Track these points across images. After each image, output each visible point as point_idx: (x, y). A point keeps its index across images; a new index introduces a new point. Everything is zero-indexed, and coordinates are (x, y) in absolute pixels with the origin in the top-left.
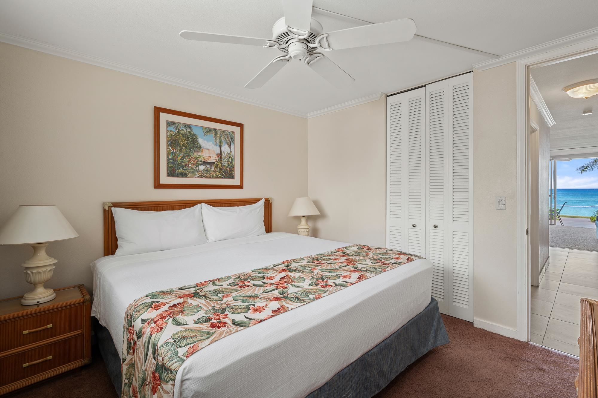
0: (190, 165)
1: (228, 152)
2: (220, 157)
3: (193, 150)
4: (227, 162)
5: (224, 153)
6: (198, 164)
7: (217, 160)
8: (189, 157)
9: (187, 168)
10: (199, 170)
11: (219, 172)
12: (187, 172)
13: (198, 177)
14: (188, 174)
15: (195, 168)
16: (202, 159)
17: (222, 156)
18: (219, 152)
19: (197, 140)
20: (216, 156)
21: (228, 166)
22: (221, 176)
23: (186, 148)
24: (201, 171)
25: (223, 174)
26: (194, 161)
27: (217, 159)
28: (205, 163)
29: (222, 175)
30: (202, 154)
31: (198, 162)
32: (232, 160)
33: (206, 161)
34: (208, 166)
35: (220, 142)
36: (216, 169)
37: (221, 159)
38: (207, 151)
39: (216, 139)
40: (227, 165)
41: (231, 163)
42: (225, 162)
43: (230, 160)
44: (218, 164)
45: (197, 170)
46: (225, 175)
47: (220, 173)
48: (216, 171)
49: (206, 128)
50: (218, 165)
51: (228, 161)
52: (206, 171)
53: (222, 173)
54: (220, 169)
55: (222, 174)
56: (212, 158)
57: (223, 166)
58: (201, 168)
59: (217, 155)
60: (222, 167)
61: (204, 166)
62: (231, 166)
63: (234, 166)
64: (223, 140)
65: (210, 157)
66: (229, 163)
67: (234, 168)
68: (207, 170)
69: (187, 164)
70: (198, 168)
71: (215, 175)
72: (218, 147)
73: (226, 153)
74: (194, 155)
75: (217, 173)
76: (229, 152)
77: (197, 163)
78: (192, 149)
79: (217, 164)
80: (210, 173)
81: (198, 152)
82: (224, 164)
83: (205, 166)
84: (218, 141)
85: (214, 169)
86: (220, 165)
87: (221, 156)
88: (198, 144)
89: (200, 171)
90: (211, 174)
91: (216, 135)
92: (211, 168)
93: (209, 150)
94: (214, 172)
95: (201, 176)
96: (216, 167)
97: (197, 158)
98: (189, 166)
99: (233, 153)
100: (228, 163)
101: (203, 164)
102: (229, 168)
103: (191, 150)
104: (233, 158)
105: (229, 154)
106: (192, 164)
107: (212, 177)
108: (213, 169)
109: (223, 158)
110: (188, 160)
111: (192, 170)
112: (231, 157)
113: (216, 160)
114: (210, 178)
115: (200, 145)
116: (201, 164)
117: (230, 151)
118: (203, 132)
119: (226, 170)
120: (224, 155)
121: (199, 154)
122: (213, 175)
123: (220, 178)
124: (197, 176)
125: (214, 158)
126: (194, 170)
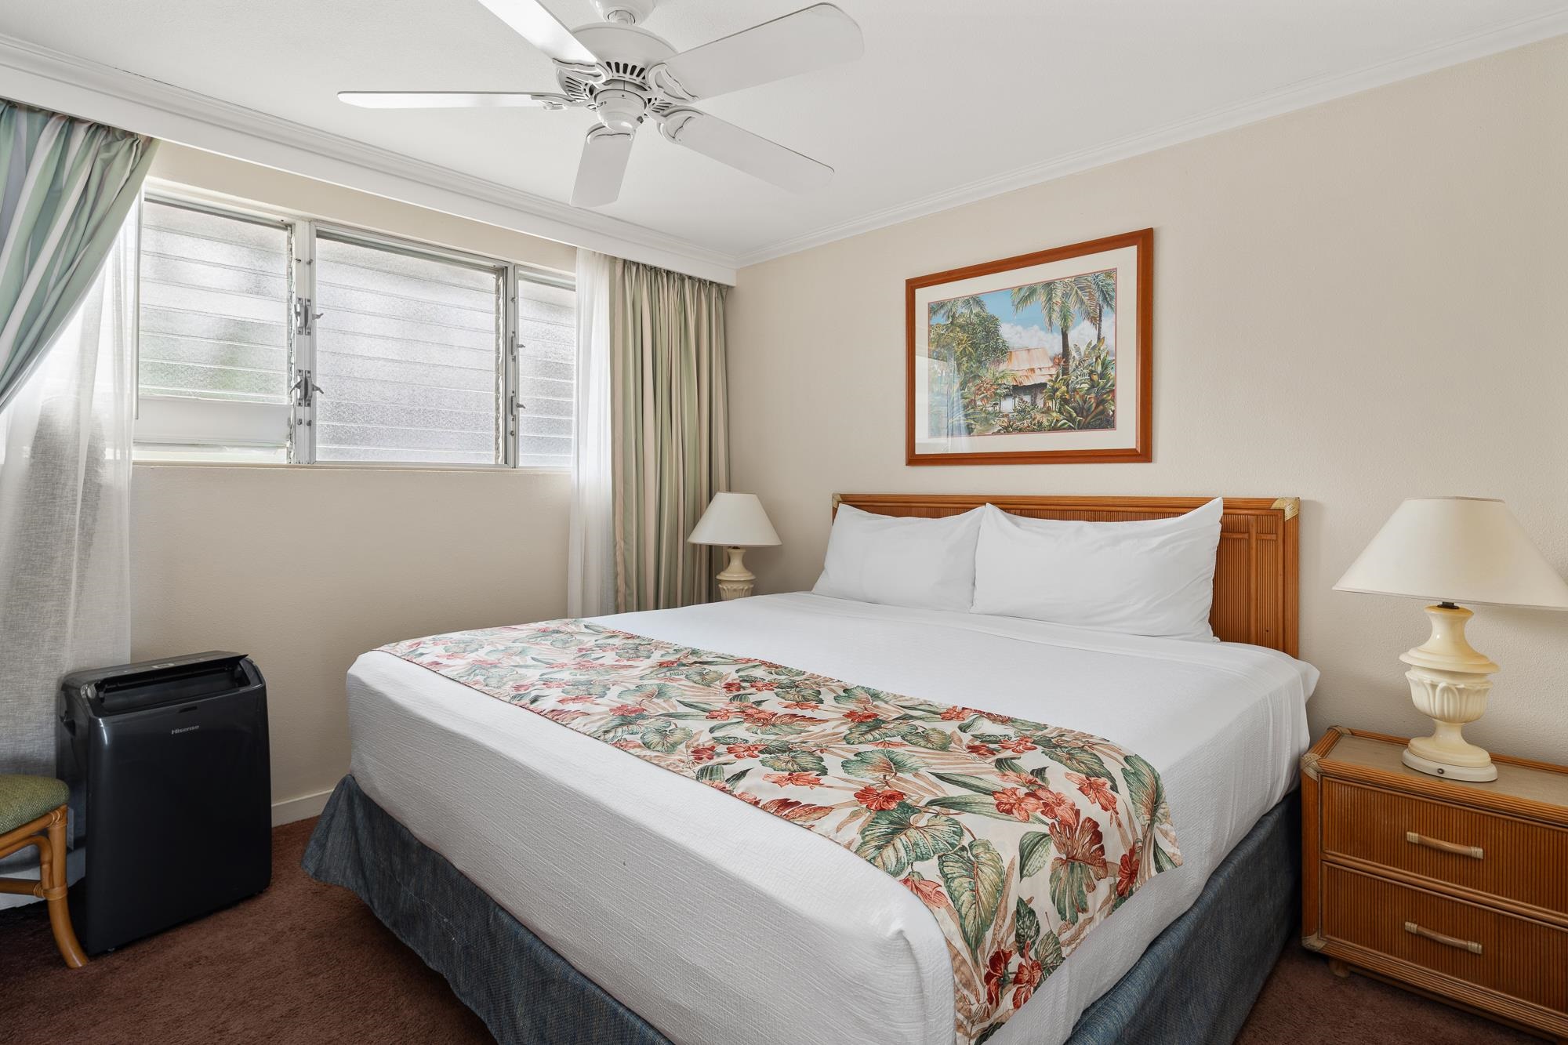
0: (979, 403)
1: (1090, 343)
2: (1062, 363)
3: (986, 360)
4: (1087, 377)
5: (1078, 350)
6: (1000, 396)
7: (1055, 376)
8: (978, 381)
9: (972, 411)
10: (1000, 412)
11: (1060, 412)
12: (973, 422)
13: (999, 430)
14: (973, 426)
15: (990, 409)
16: (1010, 379)
17: (1071, 361)
18: (1059, 349)
19: (996, 332)
20: (1051, 364)
21: (1093, 386)
22: (1065, 424)
23: (970, 359)
24: (1007, 415)
25: (1075, 415)
26: (989, 390)
27: (1053, 371)
28: (1017, 390)
29: (1070, 419)
30: (1010, 367)
31: (998, 391)
32: (1105, 366)
33: (1021, 383)
34: (1027, 398)
35: (1065, 318)
36: (1050, 404)
37: (1065, 372)
38: (1024, 354)
39: (1051, 310)
40: (1086, 386)
41: (1102, 376)
42: (1080, 378)
43: (1099, 369)
44: (1056, 386)
45: (997, 414)
46: (1079, 418)
47: (1062, 413)
48: (1049, 409)
49: (1020, 289)
50: (1057, 390)
51: (1091, 373)
52: (1019, 412)
53: (1069, 413)
54: (1065, 401)
55: (1071, 416)
56: (1038, 372)
57: (1075, 390)
58: (1008, 405)
59: (1053, 359)
60: (1071, 395)
61: (1015, 398)
62: (1103, 388)
63: (1113, 385)
64: (1072, 310)
65: (1033, 370)
66: (1095, 378)
67: (1113, 391)
68: (1023, 411)
69: (972, 400)
70: (998, 408)
71: (1046, 423)
72: (1056, 334)
73: (1083, 348)
74: (988, 374)
75: (1054, 414)
76: (1094, 342)
77: (996, 394)
78: (984, 358)
79: (1053, 387)
80: (1031, 417)
81: (999, 362)
82: (1077, 383)
83: (1017, 399)
84: (1055, 316)
85: (1045, 404)
86: (1064, 388)
87: (1067, 362)
88: (1000, 341)
89: (1003, 416)
90: (1034, 419)
91: (1050, 299)
92: (1034, 404)
93: (1029, 350)
94: (1043, 413)
95: (1007, 430)
96: (1051, 398)
97: (997, 379)
98: (975, 404)
99: (1110, 341)
100: (1091, 380)
101: (1011, 395)
102: (1093, 395)
103: (980, 362)
104: (1109, 358)
105: (1095, 347)
106: (983, 398)
107: (1039, 428)
108: (1040, 403)
109: (1072, 365)
110: (973, 389)
111: (984, 415)
112: (1102, 357)
113: (1051, 375)
114: (1033, 431)
115: (1003, 342)
116: (1006, 396)
117: (1099, 338)
118: (1013, 302)
119: (1085, 402)
120: (1077, 357)
121: (1002, 367)
122: (1040, 424)
123: (1064, 429)
124: (996, 430)
125: (1044, 372)
126: (989, 413)
